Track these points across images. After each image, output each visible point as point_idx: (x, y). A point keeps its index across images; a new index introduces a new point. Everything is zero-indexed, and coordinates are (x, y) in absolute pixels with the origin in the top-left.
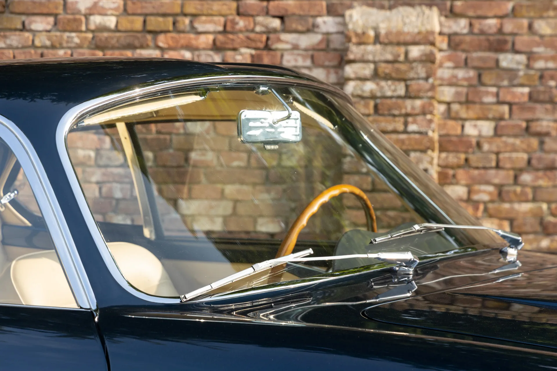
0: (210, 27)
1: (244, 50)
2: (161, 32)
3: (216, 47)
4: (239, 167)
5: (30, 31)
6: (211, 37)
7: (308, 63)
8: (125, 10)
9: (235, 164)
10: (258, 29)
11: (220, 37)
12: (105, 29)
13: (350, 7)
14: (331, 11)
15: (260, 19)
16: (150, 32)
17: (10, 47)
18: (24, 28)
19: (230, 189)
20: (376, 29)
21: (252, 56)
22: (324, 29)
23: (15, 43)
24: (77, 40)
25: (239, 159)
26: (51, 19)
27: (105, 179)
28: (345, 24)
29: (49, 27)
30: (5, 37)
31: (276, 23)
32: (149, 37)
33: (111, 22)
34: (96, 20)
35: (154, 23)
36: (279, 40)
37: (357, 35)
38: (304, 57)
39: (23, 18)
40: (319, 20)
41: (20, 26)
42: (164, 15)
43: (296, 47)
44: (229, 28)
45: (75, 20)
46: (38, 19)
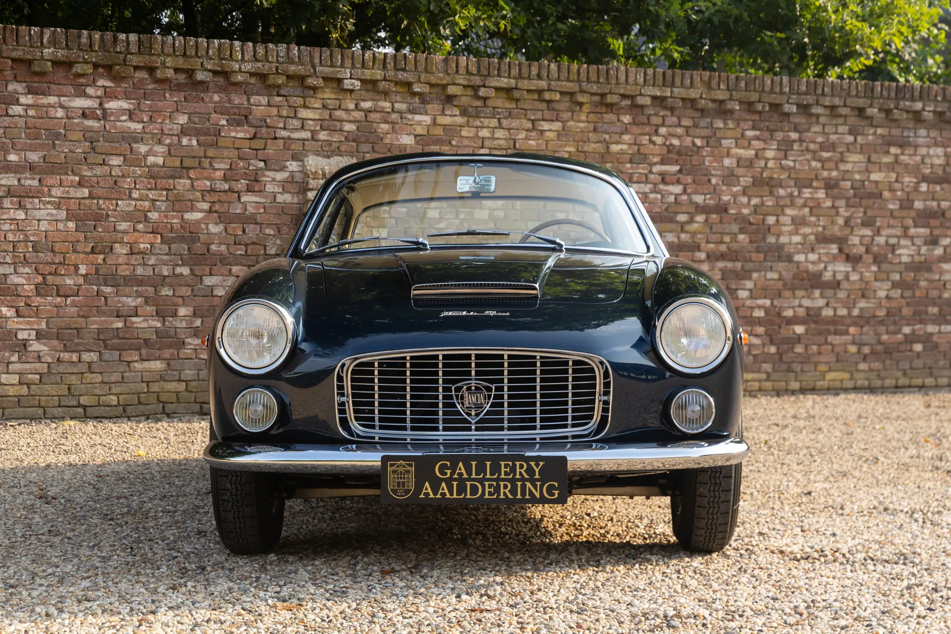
0: (222, 166)
1: (242, 181)
2: (192, 168)
3: (225, 179)
4: (241, 255)
5: (109, 165)
6: (222, 172)
7: (281, 190)
8: (169, 153)
9: (239, 252)
10: (251, 168)
11: (228, 172)
12: (157, 165)
13: (306, 156)
14: (294, 158)
15: (252, 161)
16: (184, 168)
17: (95, 176)
18: (104, 163)
19: (235, 269)
20: (322, 170)
21: (247, 185)
22: (291, 169)
23: (99, 173)
24: (139, 172)
25: (240, 250)
26: (122, 158)
27: (158, 263)
28: (304, 166)
29: (120, 163)
30: (92, 169)
31: (262, 164)
32: (184, 171)
33: (160, 161)
34: (151, 159)
35: (187, 163)
36: (265, 176)
37: (312, 173)
38: (278, 186)
39: (104, 156)
40: (288, 163)
41: (101, 162)
42: (194, 157)
43: (274, 180)
44: (233, 167)
45: (138, 159)
46: (115, 158)
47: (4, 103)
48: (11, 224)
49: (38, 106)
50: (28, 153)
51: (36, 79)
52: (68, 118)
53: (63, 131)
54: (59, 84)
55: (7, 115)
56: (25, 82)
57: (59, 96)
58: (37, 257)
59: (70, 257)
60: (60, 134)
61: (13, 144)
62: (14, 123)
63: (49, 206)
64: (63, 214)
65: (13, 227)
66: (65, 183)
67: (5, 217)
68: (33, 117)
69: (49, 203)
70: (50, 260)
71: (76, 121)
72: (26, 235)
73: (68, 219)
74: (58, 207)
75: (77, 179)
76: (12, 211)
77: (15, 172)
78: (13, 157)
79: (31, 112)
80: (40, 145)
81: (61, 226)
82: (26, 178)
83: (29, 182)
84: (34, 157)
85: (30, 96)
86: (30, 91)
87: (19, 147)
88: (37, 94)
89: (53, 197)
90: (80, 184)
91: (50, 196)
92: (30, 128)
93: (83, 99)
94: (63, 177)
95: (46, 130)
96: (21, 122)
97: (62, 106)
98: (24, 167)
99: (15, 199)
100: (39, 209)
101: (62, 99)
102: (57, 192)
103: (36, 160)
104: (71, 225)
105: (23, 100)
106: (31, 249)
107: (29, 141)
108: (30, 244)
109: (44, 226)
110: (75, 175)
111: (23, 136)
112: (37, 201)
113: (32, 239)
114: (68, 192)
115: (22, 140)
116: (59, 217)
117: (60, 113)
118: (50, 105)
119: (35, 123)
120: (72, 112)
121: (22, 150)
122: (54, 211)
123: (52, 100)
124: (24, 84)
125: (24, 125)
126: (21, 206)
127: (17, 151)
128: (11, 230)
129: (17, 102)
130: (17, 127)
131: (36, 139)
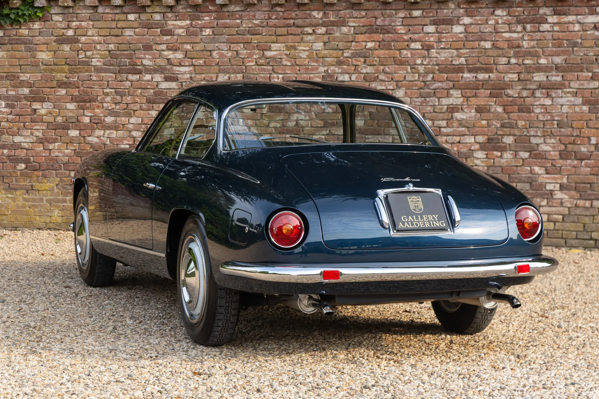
47: (537, 23)
48: (541, 108)
49: (560, 23)
50: (554, 58)
51: (559, 4)
52: (584, 31)
53: (579, 41)
54: (576, 6)
55: (539, 31)
56: (552, 7)
57: (577, 15)
58: (560, 131)
59: (584, 132)
60: (577, 43)
61: (543, 52)
62: (544, 37)
63: (569, 95)
64: (579, 100)
65: (542, 111)
66: (580, 78)
67: (537, 103)
68: (558, 31)
69: (568, 92)
70: (569, 134)
71: (589, 32)
72: (552, 116)
73: (584, 104)
74: (575, 94)
75: (590, 74)
76: (542, 99)
77: (545, 72)
78: (543, 61)
79: (556, 28)
80: (562, 51)
81: (577, 109)
82: (552, 76)
83: (554, 78)
84: (558, 60)
85: (555, 17)
86: (556, 13)
87: (547, 54)
88: (560, 15)
89: (573, 88)
90: (592, 78)
91: (570, 87)
92: (554, 40)
93: (594, 16)
94: (579, 74)
95: (567, 40)
96: (549, 36)
97: (579, 23)
98: (552, 67)
99: (544, 91)
100: (562, 97)
101: (579, 17)
102: (575, 85)
103: (560, 62)
104: (585, 108)
105: (550, 20)
106: (556, 126)
107: (554, 49)
108: (556, 122)
109: (565, 109)
110: (589, 72)
111: (550, 45)
112: (560, 91)
113: (556, 118)
114: (582, 85)
115: (550, 49)
116: (576, 103)
117: (577, 27)
118: (569, 23)
119: (559, 36)
120: (586, 26)
121: (549, 55)
122: (572, 99)
123: (571, 18)
124: (551, 8)
125: (551, 38)
126: (548, 96)
127: (546, 56)
128: (541, 113)
129: (546, 21)
130: (546, 39)
131: (559, 47)
